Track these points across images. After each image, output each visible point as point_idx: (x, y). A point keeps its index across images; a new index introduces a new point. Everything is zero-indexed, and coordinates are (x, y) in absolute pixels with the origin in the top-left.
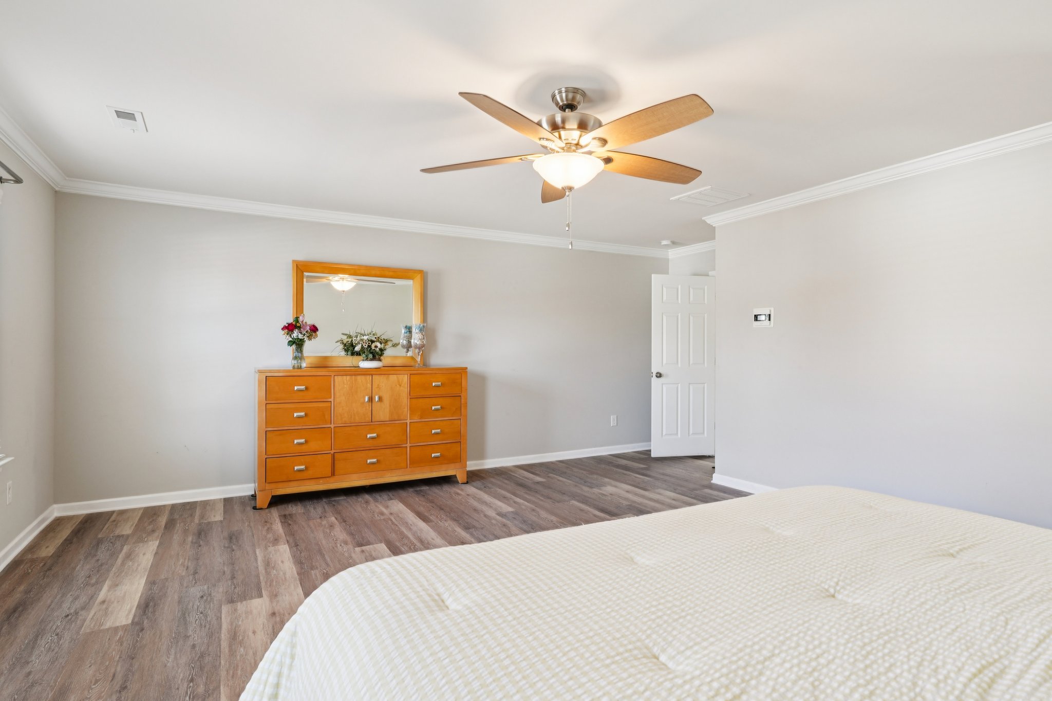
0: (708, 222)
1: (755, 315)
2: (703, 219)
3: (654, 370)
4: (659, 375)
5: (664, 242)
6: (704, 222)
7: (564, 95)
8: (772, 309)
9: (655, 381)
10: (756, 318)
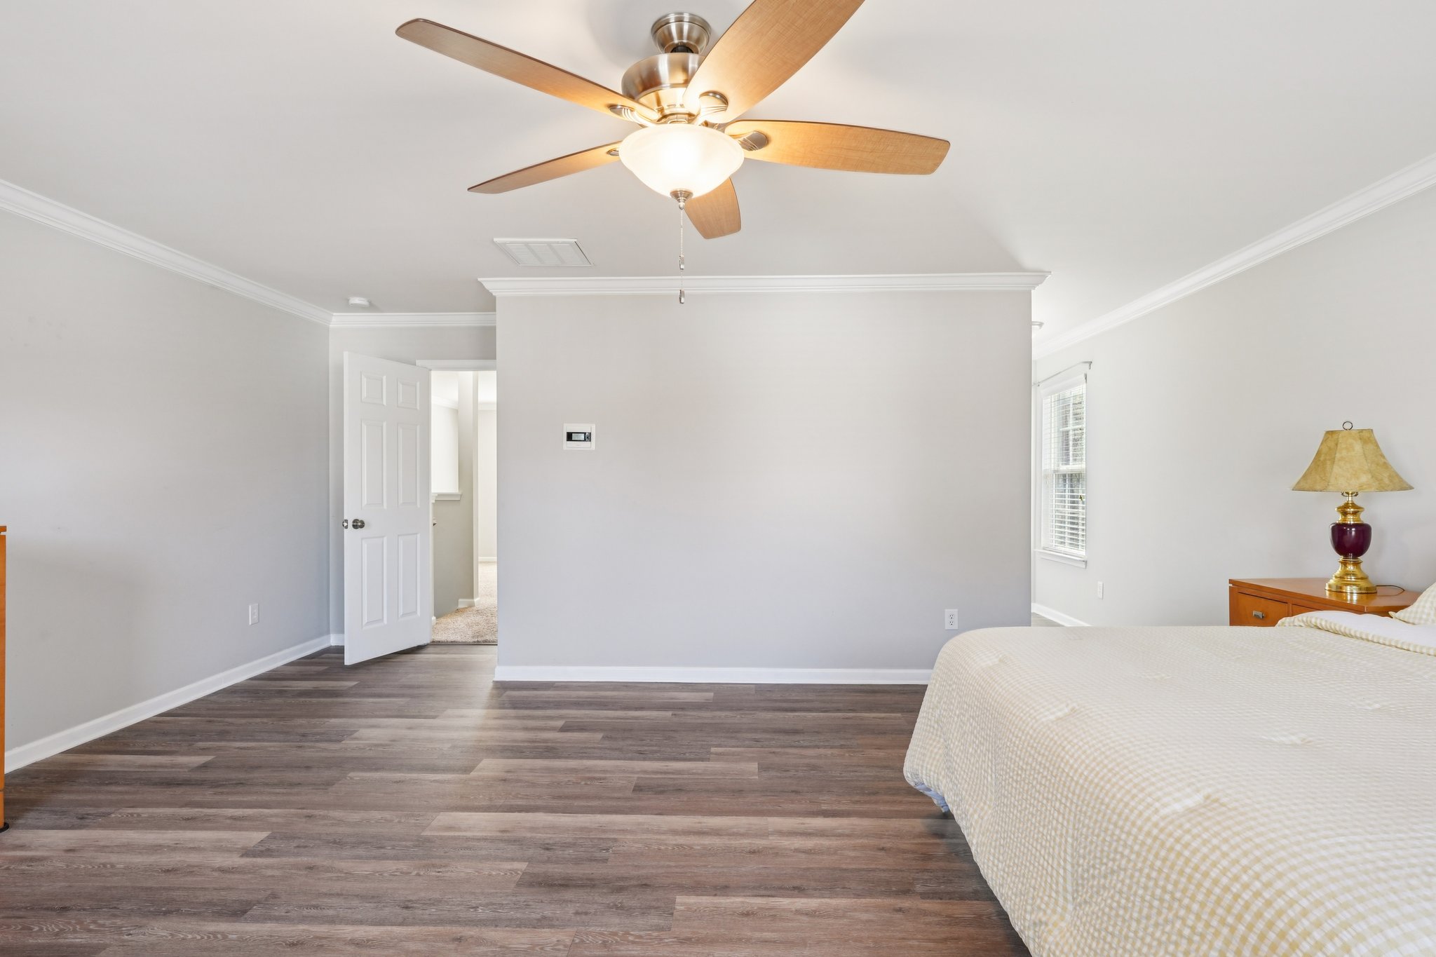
0: (488, 286)
1: (568, 433)
2: (479, 279)
3: (350, 516)
4: (358, 524)
5: (356, 300)
6: (481, 284)
7: (686, 27)
8: (594, 427)
9: (350, 533)
10: (570, 437)
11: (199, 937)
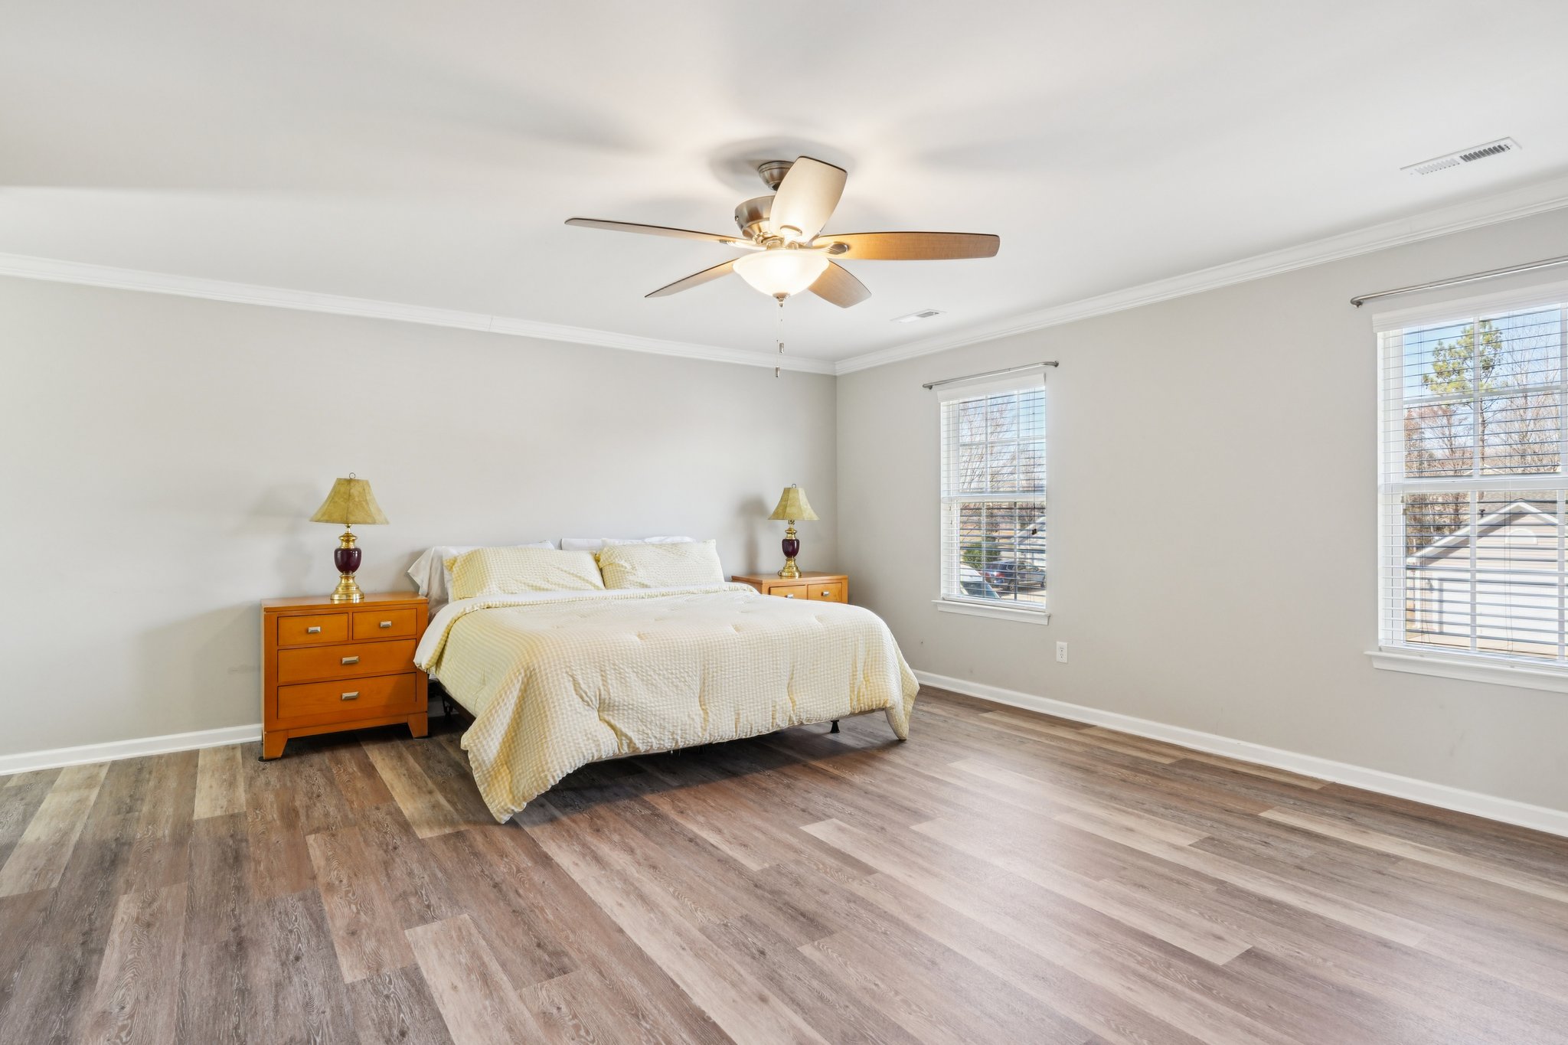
11: (830, 950)
